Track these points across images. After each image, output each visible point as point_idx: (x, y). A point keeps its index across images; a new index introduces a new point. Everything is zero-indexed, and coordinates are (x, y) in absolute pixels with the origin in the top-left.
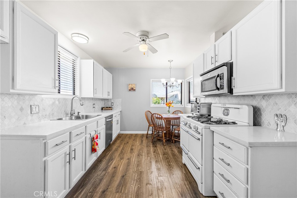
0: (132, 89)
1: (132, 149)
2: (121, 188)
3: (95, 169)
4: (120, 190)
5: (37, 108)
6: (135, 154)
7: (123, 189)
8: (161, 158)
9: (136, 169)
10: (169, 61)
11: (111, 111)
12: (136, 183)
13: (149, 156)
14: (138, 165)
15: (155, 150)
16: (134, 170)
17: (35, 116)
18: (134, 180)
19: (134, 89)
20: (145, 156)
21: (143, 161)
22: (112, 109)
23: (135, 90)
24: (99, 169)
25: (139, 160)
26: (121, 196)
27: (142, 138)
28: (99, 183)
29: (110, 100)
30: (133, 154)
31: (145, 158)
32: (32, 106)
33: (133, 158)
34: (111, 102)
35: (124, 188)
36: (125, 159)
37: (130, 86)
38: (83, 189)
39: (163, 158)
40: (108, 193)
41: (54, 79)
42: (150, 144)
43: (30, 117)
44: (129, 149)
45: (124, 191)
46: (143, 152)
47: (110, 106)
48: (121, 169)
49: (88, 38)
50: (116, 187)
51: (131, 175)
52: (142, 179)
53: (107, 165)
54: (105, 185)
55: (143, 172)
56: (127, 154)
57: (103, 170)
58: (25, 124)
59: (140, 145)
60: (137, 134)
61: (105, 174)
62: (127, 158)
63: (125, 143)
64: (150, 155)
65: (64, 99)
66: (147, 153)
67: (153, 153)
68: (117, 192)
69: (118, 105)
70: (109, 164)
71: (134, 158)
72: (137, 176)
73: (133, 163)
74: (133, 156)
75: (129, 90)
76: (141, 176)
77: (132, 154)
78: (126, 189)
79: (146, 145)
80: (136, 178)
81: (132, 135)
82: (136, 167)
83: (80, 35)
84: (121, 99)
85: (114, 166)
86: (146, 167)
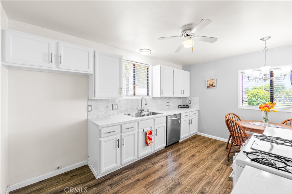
0: (212, 86)
1: (193, 156)
2: (150, 186)
3: (148, 160)
4: (148, 187)
5: (116, 106)
6: (192, 162)
7: (151, 187)
8: (221, 182)
9: (178, 177)
10: (262, 39)
11: (187, 109)
12: (164, 191)
13: (205, 172)
14: (183, 175)
15: (222, 169)
16: (175, 177)
17: (115, 111)
18: (166, 187)
19: (214, 85)
20: (201, 170)
21: (193, 174)
22: (188, 108)
23: (215, 87)
24: (151, 160)
25: (191, 170)
26: (145, 192)
27: (220, 147)
28: (141, 172)
29: (187, 98)
30: (191, 161)
31: (199, 171)
32: (113, 105)
33: (185, 166)
34: (188, 101)
35: (153, 187)
36: (177, 162)
37: (209, 83)
38: (130, 170)
39: (222, 184)
40: (139, 183)
41: (119, 88)
42: (222, 159)
43: (112, 112)
44: (191, 155)
45: (149, 190)
46: (202, 164)
47: (188, 104)
48: (165, 170)
49: (150, 50)
50: (148, 183)
51: (167, 181)
52: (173, 191)
53: (159, 160)
54: (143, 175)
55: (181, 185)
56: (184, 158)
57: (153, 163)
58: (109, 115)
59: (208, 154)
60: (217, 140)
61: (151, 167)
62: (180, 162)
63: (192, 147)
64: (208, 171)
65: (136, 99)
66: (207, 167)
67: (215, 171)
68: (145, 187)
69: (195, 104)
70: (161, 161)
71: (187, 166)
72: (172, 185)
73: (181, 170)
74: (188, 163)
75: (208, 87)
76: (176, 187)
77: (188, 161)
78: (152, 189)
79: (217, 157)
80: (169, 186)
81: (209, 139)
82: (180, 175)
83: (142, 50)
84: (198, 98)
85: (162, 165)
86: (189, 182)
